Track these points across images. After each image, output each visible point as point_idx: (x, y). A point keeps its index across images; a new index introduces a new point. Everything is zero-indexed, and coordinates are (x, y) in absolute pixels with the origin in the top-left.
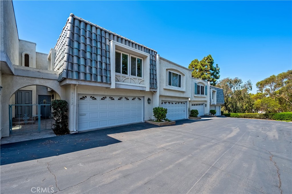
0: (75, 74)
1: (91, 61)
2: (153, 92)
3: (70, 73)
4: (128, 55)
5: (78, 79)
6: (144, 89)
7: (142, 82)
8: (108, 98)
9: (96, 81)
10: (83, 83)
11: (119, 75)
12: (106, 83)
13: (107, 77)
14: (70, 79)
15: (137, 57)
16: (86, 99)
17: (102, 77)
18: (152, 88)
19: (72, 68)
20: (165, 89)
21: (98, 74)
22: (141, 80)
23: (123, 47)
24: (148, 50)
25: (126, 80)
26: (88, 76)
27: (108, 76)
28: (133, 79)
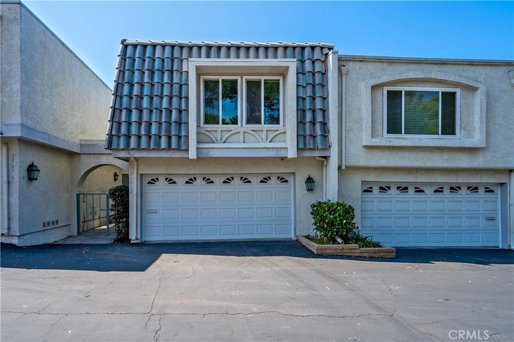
0: (122, 140)
1: (151, 111)
2: (317, 158)
3: (115, 139)
4: (239, 78)
5: (127, 148)
6: (282, 154)
7: (278, 137)
8: (199, 180)
9: (158, 148)
10: (137, 154)
11: (214, 129)
12: (179, 149)
13: (180, 137)
14: (115, 149)
15: (263, 78)
16: (157, 183)
17: (170, 138)
18: (308, 147)
19: (119, 130)
20: (368, 147)
21: (163, 133)
22: (277, 133)
23: (214, 64)
24: (297, 50)
25: (234, 136)
26: (144, 140)
27: (183, 134)
28: (252, 132)
